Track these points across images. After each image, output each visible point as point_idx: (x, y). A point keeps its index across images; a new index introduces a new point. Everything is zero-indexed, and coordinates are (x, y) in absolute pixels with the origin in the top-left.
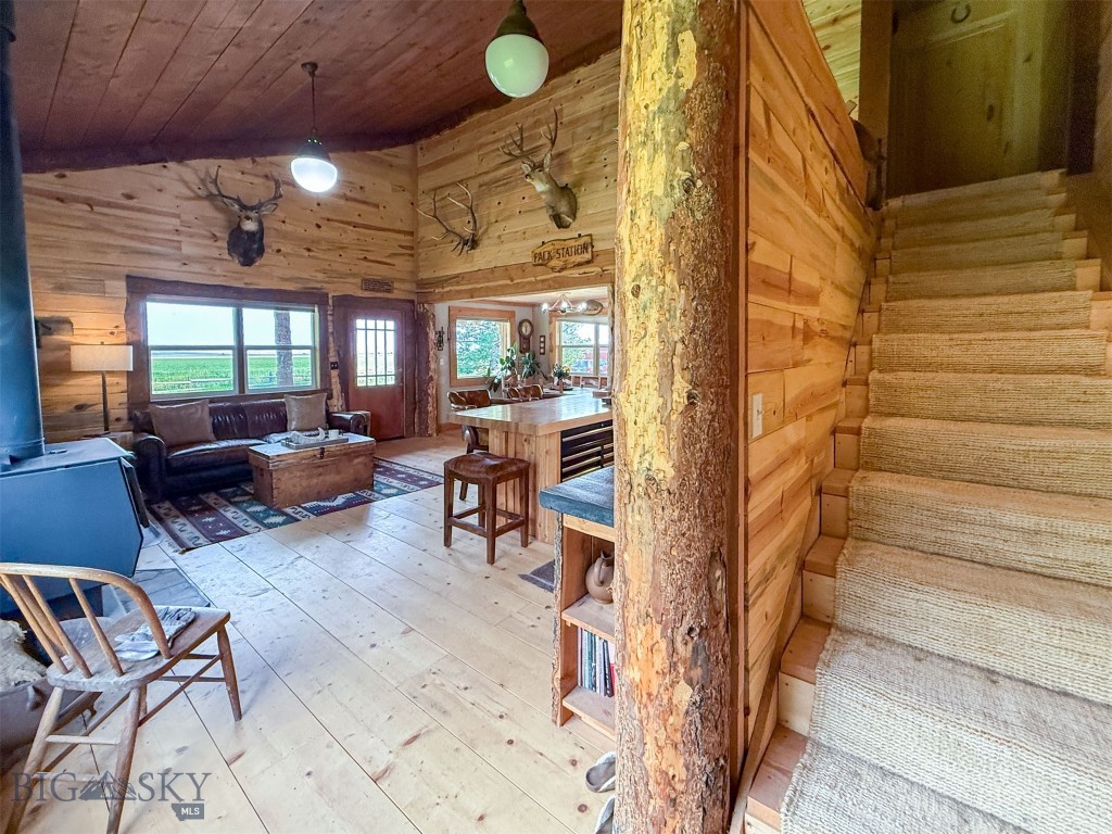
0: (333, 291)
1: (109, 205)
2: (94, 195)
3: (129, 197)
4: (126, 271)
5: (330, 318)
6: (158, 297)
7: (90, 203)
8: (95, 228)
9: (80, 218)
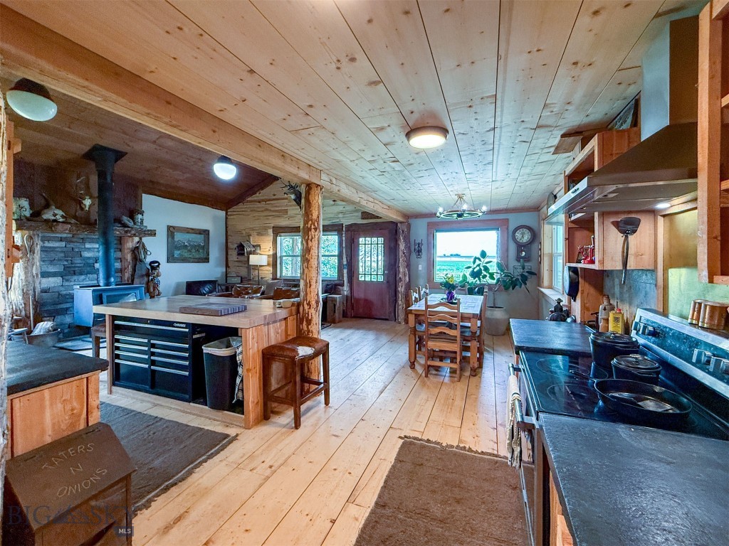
0: (346, 222)
1: (270, 200)
2: (266, 197)
3: (274, 195)
4: (272, 225)
5: (344, 238)
6: (282, 234)
7: (265, 201)
8: (267, 210)
9: (263, 207)
